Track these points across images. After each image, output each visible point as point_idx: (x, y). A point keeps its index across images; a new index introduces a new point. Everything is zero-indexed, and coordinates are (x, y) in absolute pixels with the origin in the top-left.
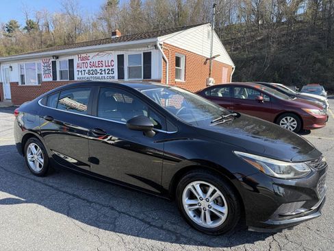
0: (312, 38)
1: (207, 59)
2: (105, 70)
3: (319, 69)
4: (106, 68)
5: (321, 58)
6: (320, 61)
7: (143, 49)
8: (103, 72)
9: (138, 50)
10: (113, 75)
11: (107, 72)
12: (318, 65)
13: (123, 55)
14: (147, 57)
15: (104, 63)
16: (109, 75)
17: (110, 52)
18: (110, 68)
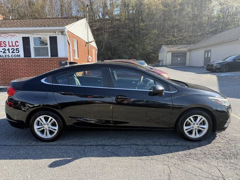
0: (126, 31)
1: (86, 43)
2: (9, 49)
3: (132, 50)
4: (10, 48)
5: (132, 43)
6: (132, 46)
7: (49, 34)
8: (7, 51)
9: (43, 34)
10: (18, 54)
11: (11, 51)
12: (131, 48)
13: (28, 38)
14: (53, 40)
15: (7, 44)
16: (14, 54)
17: (14, 34)
18: (15, 48)
